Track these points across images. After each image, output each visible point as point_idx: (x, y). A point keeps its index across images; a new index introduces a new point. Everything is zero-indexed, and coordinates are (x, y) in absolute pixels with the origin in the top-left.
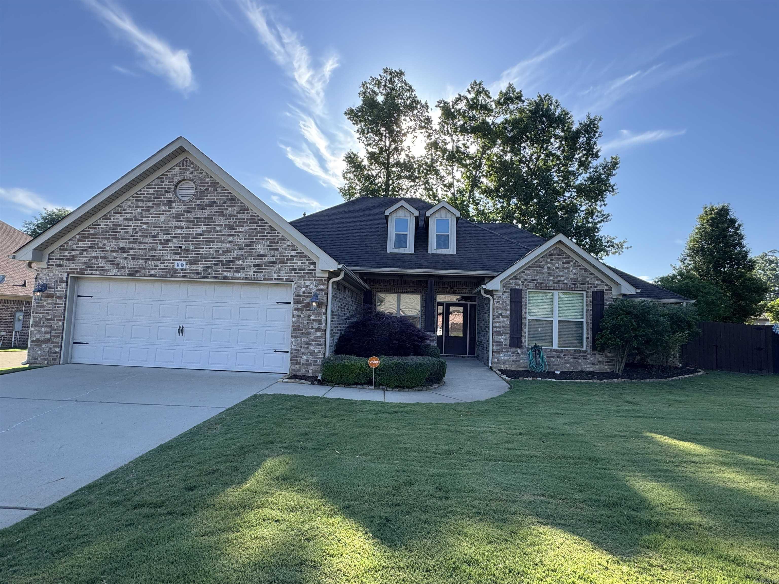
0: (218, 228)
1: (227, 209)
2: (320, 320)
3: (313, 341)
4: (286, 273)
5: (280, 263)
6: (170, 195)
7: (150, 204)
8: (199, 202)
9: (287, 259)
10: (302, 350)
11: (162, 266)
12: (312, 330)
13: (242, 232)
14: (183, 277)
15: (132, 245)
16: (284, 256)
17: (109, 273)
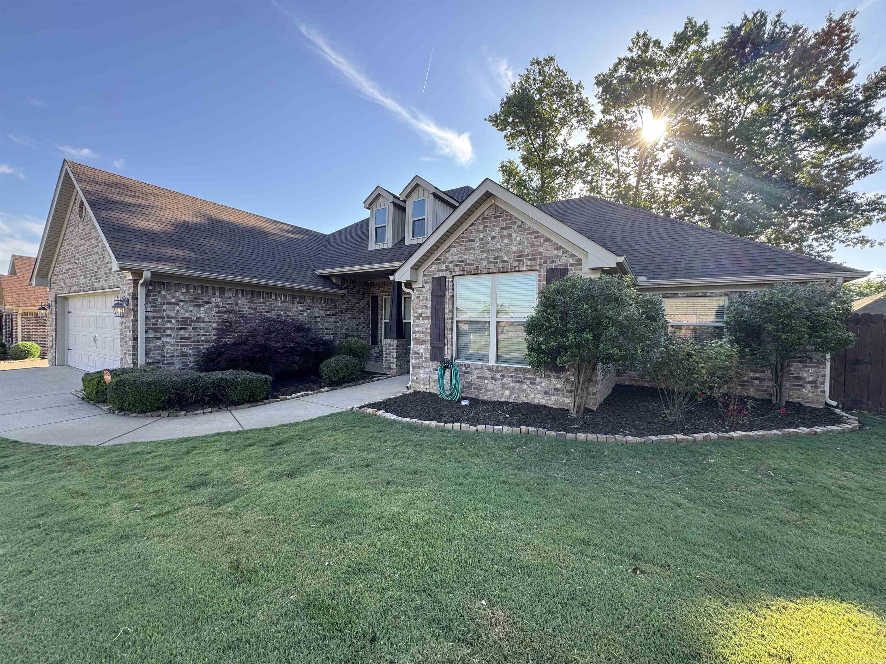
0: (93, 241)
2: (130, 328)
3: (127, 350)
4: (116, 279)
6: (78, 217)
7: (73, 228)
10: (124, 360)
11: (77, 283)
12: (127, 339)
14: (84, 291)
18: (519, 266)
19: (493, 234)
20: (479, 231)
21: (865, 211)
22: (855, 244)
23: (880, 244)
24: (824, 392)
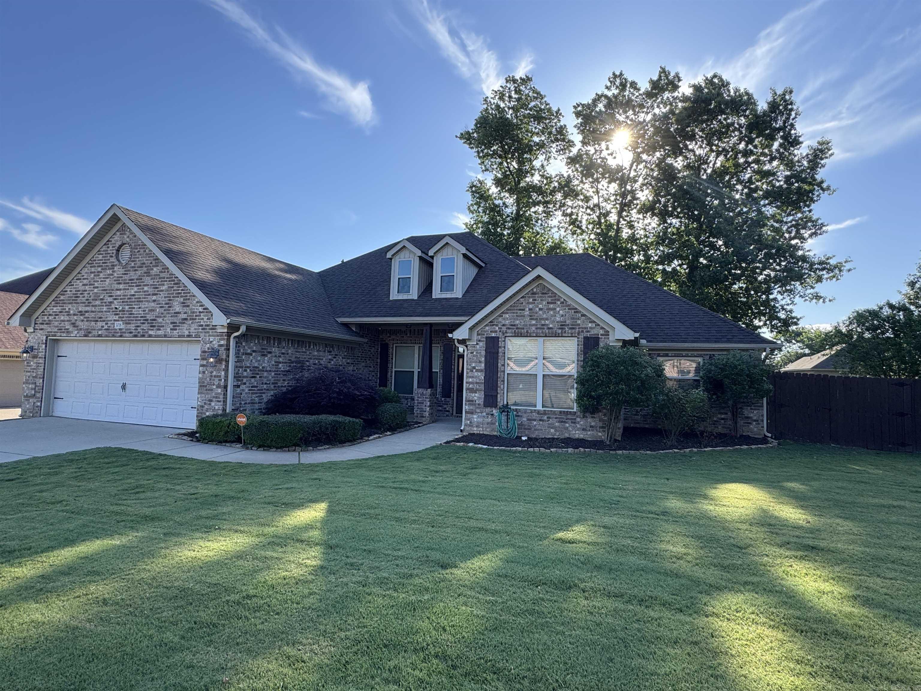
0: (146, 288)
1: (152, 269)
2: (220, 376)
3: (214, 397)
4: (195, 329)
5: (190, 319)
6: (113, 260)
7: (99, 269)
8: (133, 264)
9: (196, 316)
10: (206, 407)
11: (106, 327)
12: (214, 387)
13: (162, 291)
14: (121, 336)
15: (87, 309)
16: (194, 312)
17: (72, 335)
18: (562, 333)
19: (540, 306)
20: (529, 303)
21: (816, 269)
22: (812, 299)
23: (830, 301)
24: (763, 427)
